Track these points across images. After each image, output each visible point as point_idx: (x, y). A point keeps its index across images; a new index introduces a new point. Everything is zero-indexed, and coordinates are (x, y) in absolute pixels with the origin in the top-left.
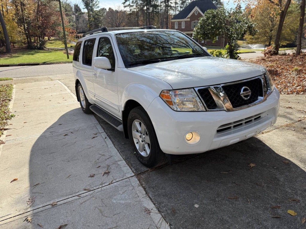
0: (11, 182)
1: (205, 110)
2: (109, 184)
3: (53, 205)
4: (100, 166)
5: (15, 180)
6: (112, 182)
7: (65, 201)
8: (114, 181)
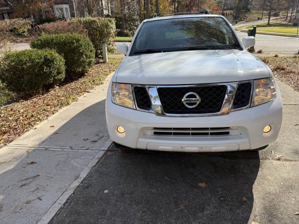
0: (50, 127)
1: (135, 109)
2: (85, 150)
3: (46, 149)
4: (98, 135)
5: (53, 126)
6: (88, 149)
7: (54, 149)
8: (90, 149)
